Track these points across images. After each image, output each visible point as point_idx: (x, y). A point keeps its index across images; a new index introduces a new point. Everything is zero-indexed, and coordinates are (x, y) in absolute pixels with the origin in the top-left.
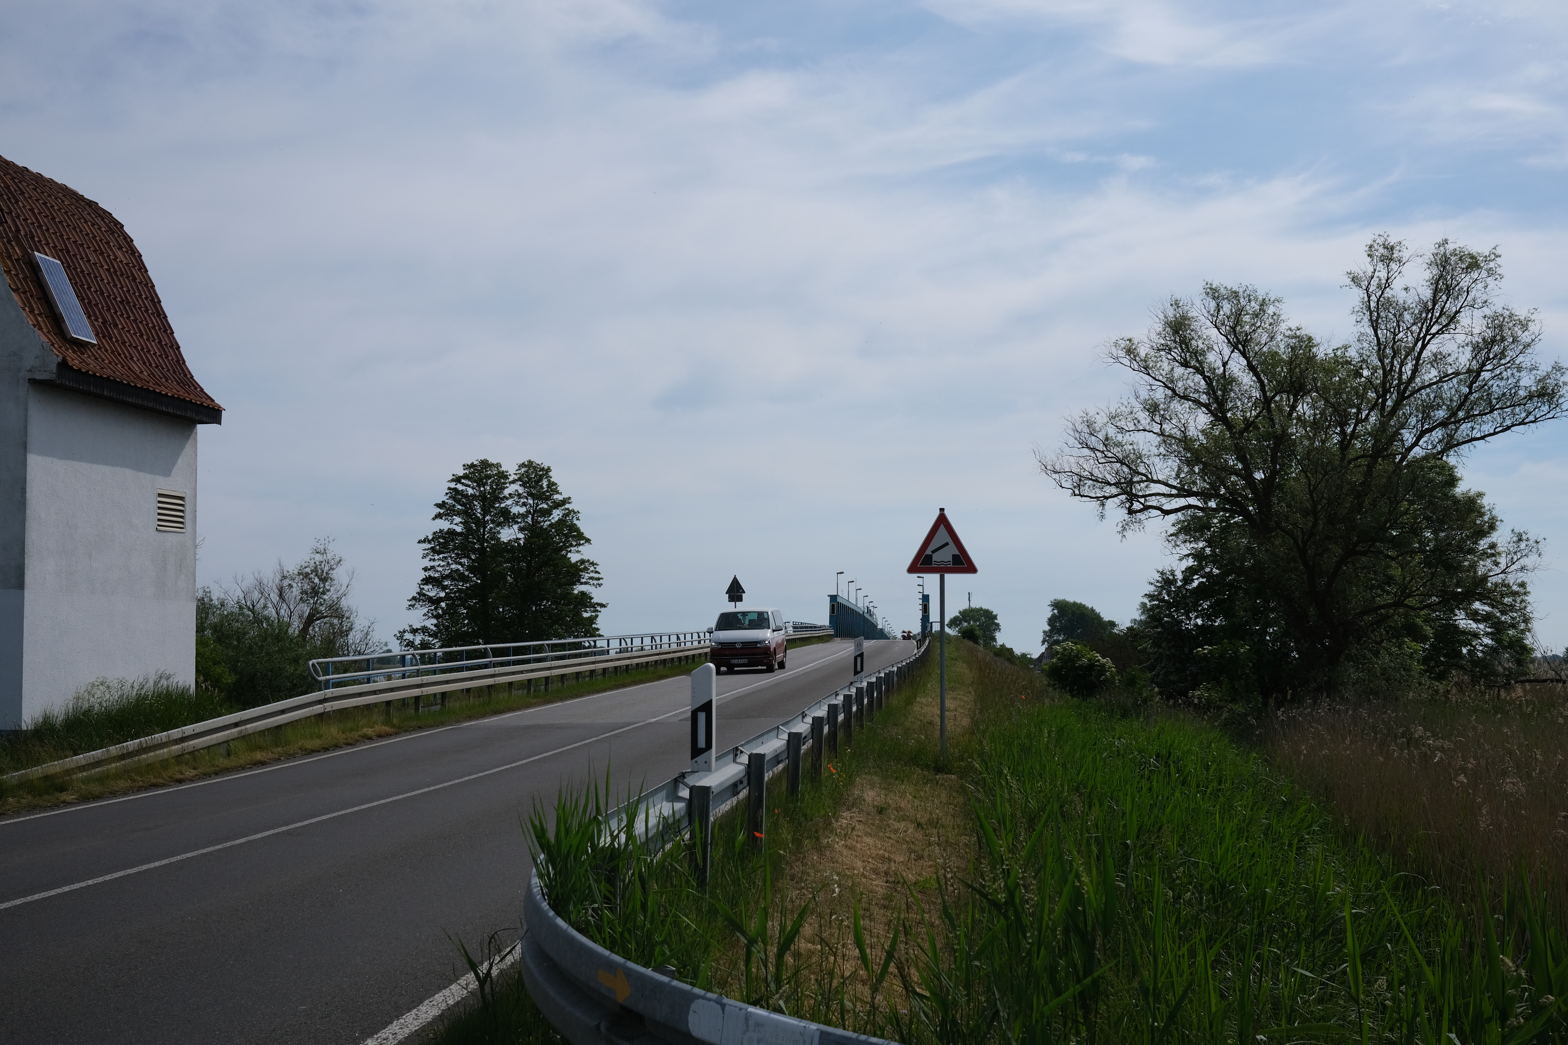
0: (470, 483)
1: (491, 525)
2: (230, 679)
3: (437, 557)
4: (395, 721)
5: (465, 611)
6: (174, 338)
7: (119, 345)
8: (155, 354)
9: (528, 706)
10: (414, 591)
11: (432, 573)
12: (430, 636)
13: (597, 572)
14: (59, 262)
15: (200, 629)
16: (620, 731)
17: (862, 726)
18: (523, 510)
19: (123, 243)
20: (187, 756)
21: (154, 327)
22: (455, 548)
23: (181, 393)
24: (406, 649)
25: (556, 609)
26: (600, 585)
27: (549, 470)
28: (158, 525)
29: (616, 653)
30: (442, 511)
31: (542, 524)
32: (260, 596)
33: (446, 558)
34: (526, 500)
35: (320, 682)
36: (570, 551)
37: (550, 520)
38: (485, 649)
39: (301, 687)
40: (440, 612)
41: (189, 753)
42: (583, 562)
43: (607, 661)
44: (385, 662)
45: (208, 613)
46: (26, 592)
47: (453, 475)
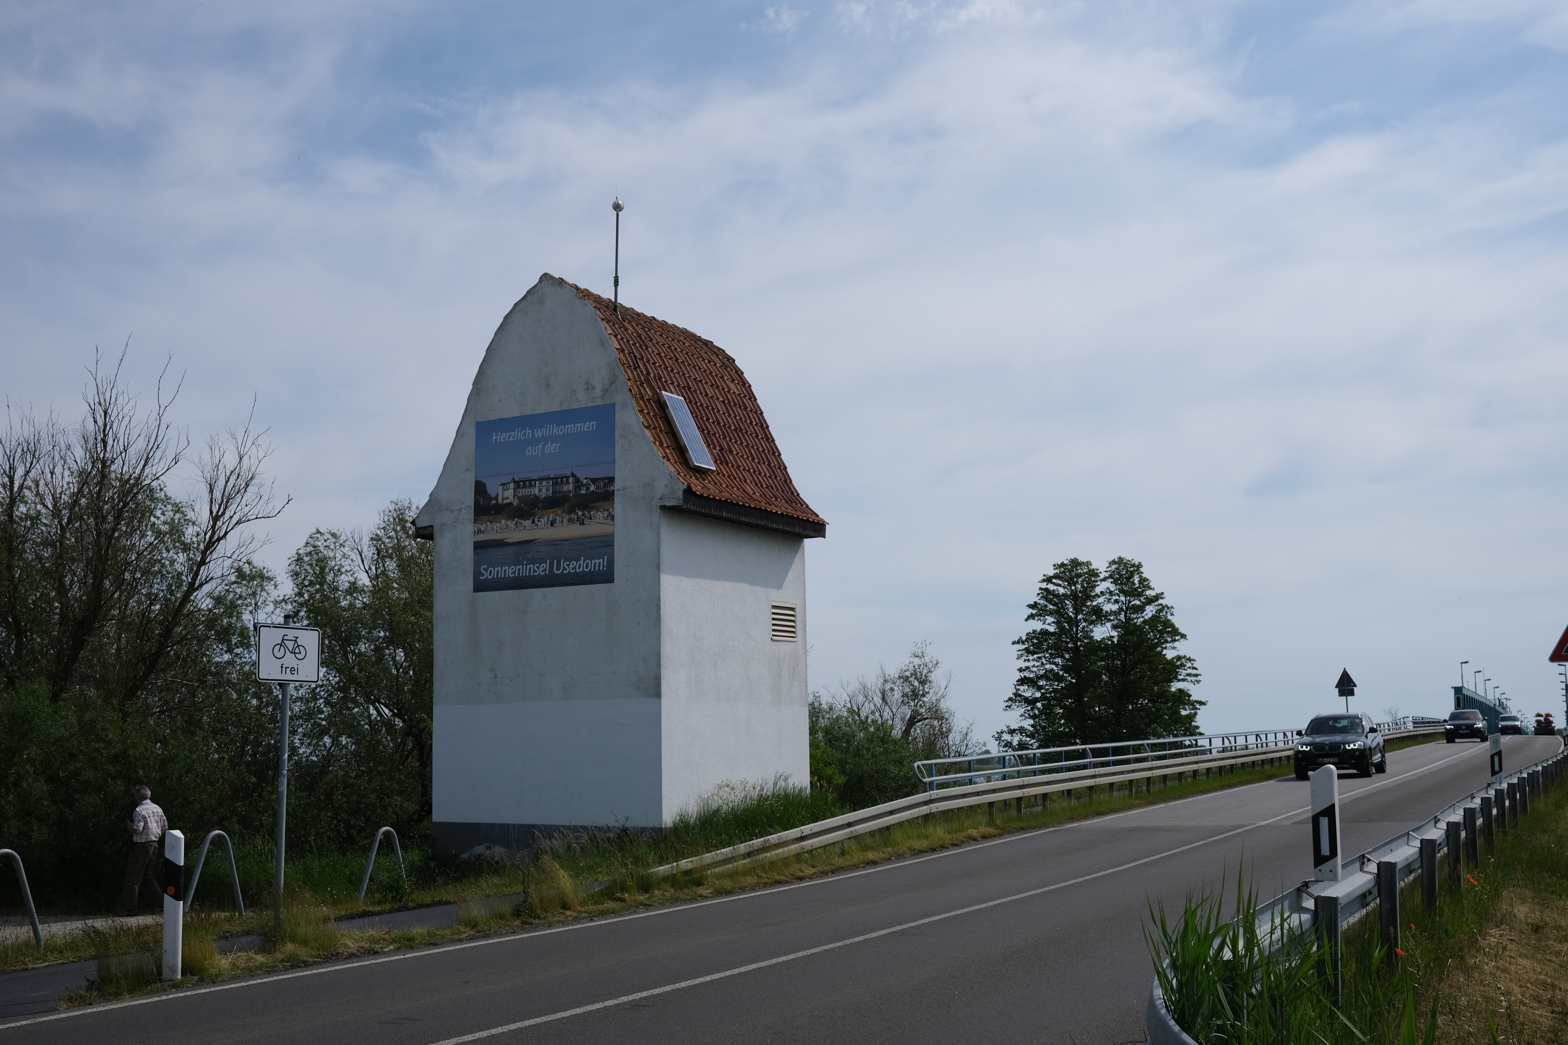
0: (1061, 583)
1: (1084, 624)
2: (840, 780)
3: (1031, 658)
4: (998, 822)
5: (1061, 711)
6: (781, 460)
7: (734, 469)
8: (765, 475)
9: (1131, 807)
10: (1010, 693)
11: (1026, 674)
12: (1027, 736)
13: (1194, 668)
14: (682, 399)
15: (813, 731)
16: (1229, 834)
17: (1505, 833)
18: (1115, 607)
19: (735, 376)
20: (806, 855)
21: (764, 451)
22: (1049, 648)
23: (789, 510)
24: (1004, 749)
25: (1153, 707)
26: (1198, 682)
27: (1140, 565)
28: (773, 635)
29: (1218, 752)
30: (1034, 612)
31: (1135, 621)
32: (865, 699)
33: (1040, 658)
34: (1117, 597)
35: (926, 783)
36: (1166, 648)
37: (1143, 617)
38: (1084, 750)
39: (907, 787)
40: (1037, 712)
41: (807, 852)
42: (1179, 658)
43: (1210, 761)
44: (985, 763)
45: (818, 717)
46: (663, 700)
47: (1044, 575)
